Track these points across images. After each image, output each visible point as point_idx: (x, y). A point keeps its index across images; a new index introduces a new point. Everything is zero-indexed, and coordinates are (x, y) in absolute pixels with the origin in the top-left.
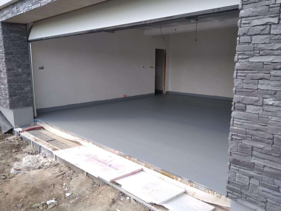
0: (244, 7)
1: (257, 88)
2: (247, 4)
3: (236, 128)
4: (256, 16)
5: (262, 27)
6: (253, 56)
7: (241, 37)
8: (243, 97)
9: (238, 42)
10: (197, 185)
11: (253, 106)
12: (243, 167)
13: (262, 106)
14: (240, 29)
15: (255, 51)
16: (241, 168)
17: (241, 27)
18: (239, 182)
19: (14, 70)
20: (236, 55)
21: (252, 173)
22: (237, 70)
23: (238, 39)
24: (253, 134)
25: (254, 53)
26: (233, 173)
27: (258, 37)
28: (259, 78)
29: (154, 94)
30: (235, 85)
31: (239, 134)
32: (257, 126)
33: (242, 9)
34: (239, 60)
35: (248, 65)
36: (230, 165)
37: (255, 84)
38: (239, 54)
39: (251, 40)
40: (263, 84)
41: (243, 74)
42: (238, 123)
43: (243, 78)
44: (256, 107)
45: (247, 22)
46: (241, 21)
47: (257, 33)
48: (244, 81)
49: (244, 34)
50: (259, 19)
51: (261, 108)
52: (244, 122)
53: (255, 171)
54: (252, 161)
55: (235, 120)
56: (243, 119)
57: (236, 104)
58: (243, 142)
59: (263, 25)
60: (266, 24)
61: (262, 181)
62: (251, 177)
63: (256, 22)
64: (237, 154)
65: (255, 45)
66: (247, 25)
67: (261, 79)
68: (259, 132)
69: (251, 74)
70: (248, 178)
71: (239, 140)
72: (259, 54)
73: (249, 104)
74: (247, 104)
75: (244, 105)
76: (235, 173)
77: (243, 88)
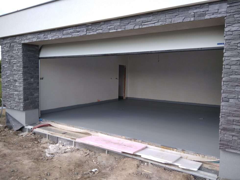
0: (227, 52)
1: (234, 90)
2: (228, 50)
3: (224, 111)
4: (233, 56)
5: (236, 62)
6: (232, 75)
7: (225, 66)
8: (228, 95)
9: (223, 68)
10: (188, 152)
11: (233, 99)
12: (228, 131)
13: (238, 99)
14: (224, 62)
15: (233, 73)
16: (227, 132)
17: (225, 61)
18: (226, 139)
19: (28, 80)
20: (223, 74)
21: (234, 134)
22: (224, 81)
23: (223, 66)
24: (233, 113)
25: (232, 74)
26: (223, 135)
27: (234, 66)
28: (235, 85)
29: (118, 100)
30: (223, 89)
31: (226, 114)
32: (235, 109)
33: (225, 53)
34: (224, 77)
35: (230, 79)
36: (221, 131)
37: (233, 88)
38: (224, 74)
39: (231, 67)
40: (238, 88)
41: (227, 84)
42: (225, 108)
43: (227, 85)
44: (234, 100)
45: (228, 59)
46: (225, 58)
47: (233, 64)
48: (228, 87)
49: (227, 64)
50: (235, 58)
51: (237, 100)
52: (228, 108)
53: (235, 132)
54: (233, 127)
55: (223, 107)
56: (227, 106)
57: (224, 99)
58: (228, 118)
59: (236, 61)
60: (238, 61)
61: (239, 137)
62: (233, 136)
63: (233, 59)
64: (225, 125)
65: (233, 70)
66: (229, 60)
67: (236, 86)
68: (237, 112)
69: (231, 84)
70: (231, 136)
71: (226, 117)
72: (235, 74)
73: (231, 98)
74: (229, 98)
75: (228, 99)
76: (224, 135)
77: (227, 90)
